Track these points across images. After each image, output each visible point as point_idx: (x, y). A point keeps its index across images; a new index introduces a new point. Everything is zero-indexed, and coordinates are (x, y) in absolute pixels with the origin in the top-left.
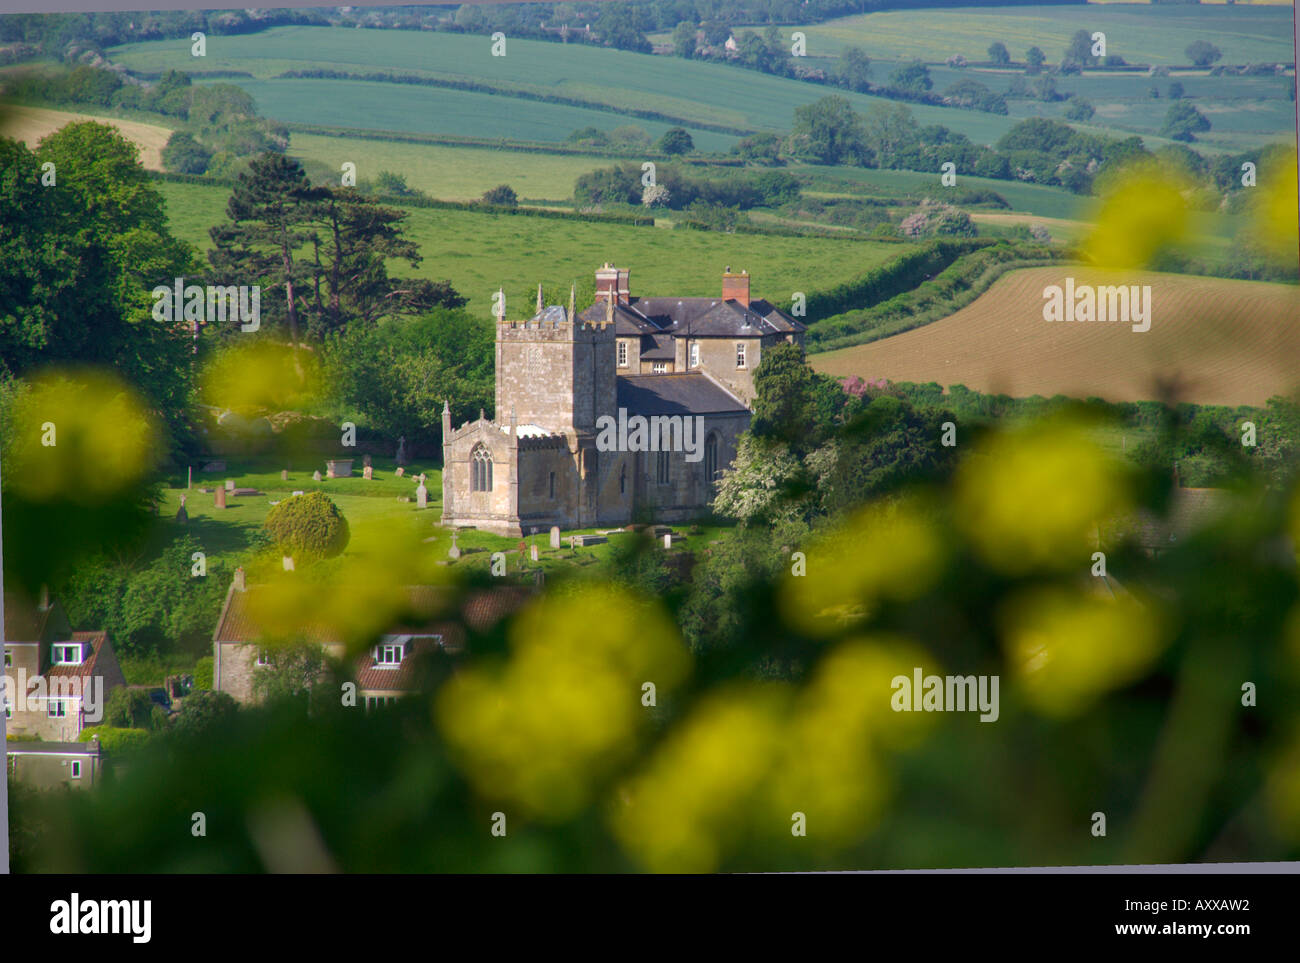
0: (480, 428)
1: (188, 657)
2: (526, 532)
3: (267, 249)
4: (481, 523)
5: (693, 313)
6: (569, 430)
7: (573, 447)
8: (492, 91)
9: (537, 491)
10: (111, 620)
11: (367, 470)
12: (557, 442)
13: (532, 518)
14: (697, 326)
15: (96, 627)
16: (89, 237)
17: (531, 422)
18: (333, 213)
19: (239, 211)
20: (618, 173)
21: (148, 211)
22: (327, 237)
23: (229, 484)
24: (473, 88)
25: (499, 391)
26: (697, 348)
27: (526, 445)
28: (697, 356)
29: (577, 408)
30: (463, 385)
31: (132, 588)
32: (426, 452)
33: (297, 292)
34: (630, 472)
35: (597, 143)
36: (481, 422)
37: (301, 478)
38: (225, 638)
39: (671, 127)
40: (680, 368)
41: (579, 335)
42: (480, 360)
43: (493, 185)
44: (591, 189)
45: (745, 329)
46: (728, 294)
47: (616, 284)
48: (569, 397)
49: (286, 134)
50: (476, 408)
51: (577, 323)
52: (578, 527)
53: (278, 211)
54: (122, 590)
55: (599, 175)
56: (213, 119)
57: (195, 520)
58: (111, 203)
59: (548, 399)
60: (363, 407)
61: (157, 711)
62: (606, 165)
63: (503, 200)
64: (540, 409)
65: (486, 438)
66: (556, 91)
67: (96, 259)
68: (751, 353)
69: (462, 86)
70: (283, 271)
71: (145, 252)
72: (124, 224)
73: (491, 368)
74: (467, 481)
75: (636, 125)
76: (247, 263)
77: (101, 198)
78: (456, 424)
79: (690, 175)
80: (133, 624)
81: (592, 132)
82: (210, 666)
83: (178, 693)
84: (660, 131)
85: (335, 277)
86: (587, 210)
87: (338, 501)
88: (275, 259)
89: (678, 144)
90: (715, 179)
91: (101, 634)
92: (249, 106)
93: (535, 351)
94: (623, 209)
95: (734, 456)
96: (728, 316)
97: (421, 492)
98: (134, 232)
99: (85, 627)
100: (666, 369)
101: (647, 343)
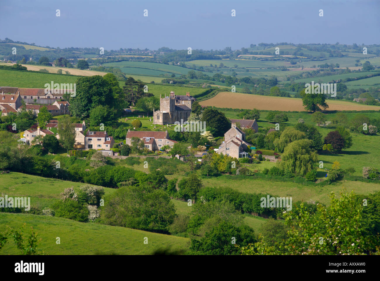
0: (158, 112)
1: (122, 140)
2: (164, 124)
3: (130, 89)
4: (158, 123)
5: (183, 97)
6: (169, 112)
7: (170, 114)
8: (149, 69)
9: (165, 119)
10: (113, 135)
11: (144, 117)
12: (168, 113)
13: (165, 123)
14: (183, 99)
15: (111, 136)
16: (110, 87)
17: (164, 111)
18: (138, 85)
19: (126, 84)
20: (167, 79)
21: (117, 84)
22: (137, 87)
23: (127, 118)
24: (147, 69)
25: (160, 107)
26: (183, 102)
27: (164, 114)
28: (183, 103)
29: (170, 109)
30: (156, 106)
31: (115, 131)
32: (151, 114)
33: (133, 94)
34: (177, 117)
35: (163, 76)
36: (158, 111)
37: (135, 117)
38: (127, 137)
39: (172, 74)
40: (181, 104)
41: (170, 100)
42: (157, 103)
43: (152, 81)
44: (163, 81)
45: (189, 99)
46: (187, 95)
47: (173, 94)
48: (169, 108)
49: (125, 74)
50: (157, 109)
51: (170, 98)
52: (170, 124)
53: (131, 84)
54: (114, 131)
55: (164, 80)
56: (116, 73)
57: (123, 123)
58: (112, 83)
59: (167, 108)
60: (143, 108)
61: (119, 147)
62: (165, 79)
63: (153, 83)
64: (165, 109)
65: (159, 113)
66: (158, 69)
67: (111, 91)
68: (190, 102)
69: (146, 69)
70: (132, 92)
71: (116, 89)
72: (114, 86)
73: (159, 104)
74: (156, 118)
75: (168, 74)
76: (127, 91)
77: (111, 83)
78: (155, 111)
79: (176, 80)
80: (116, 135)
81: (162, 74)
82: (125, 141)
83: (121, 144)
84: (171, 74)
85: (138, 92)
86: (164, 84)
87: (140, 120)
88: (131, 90)
89: (173, 76)
90: (179, 80)
91: (112, 137)
92: (121, 71)
93: (165, 102)
94: (168, 84)
95: (190, 115)
96: (187, 98)
97: (150, 119)
98: (115, 87)
99: (110, 136)
100: (179, 104)
101: (177, 101)
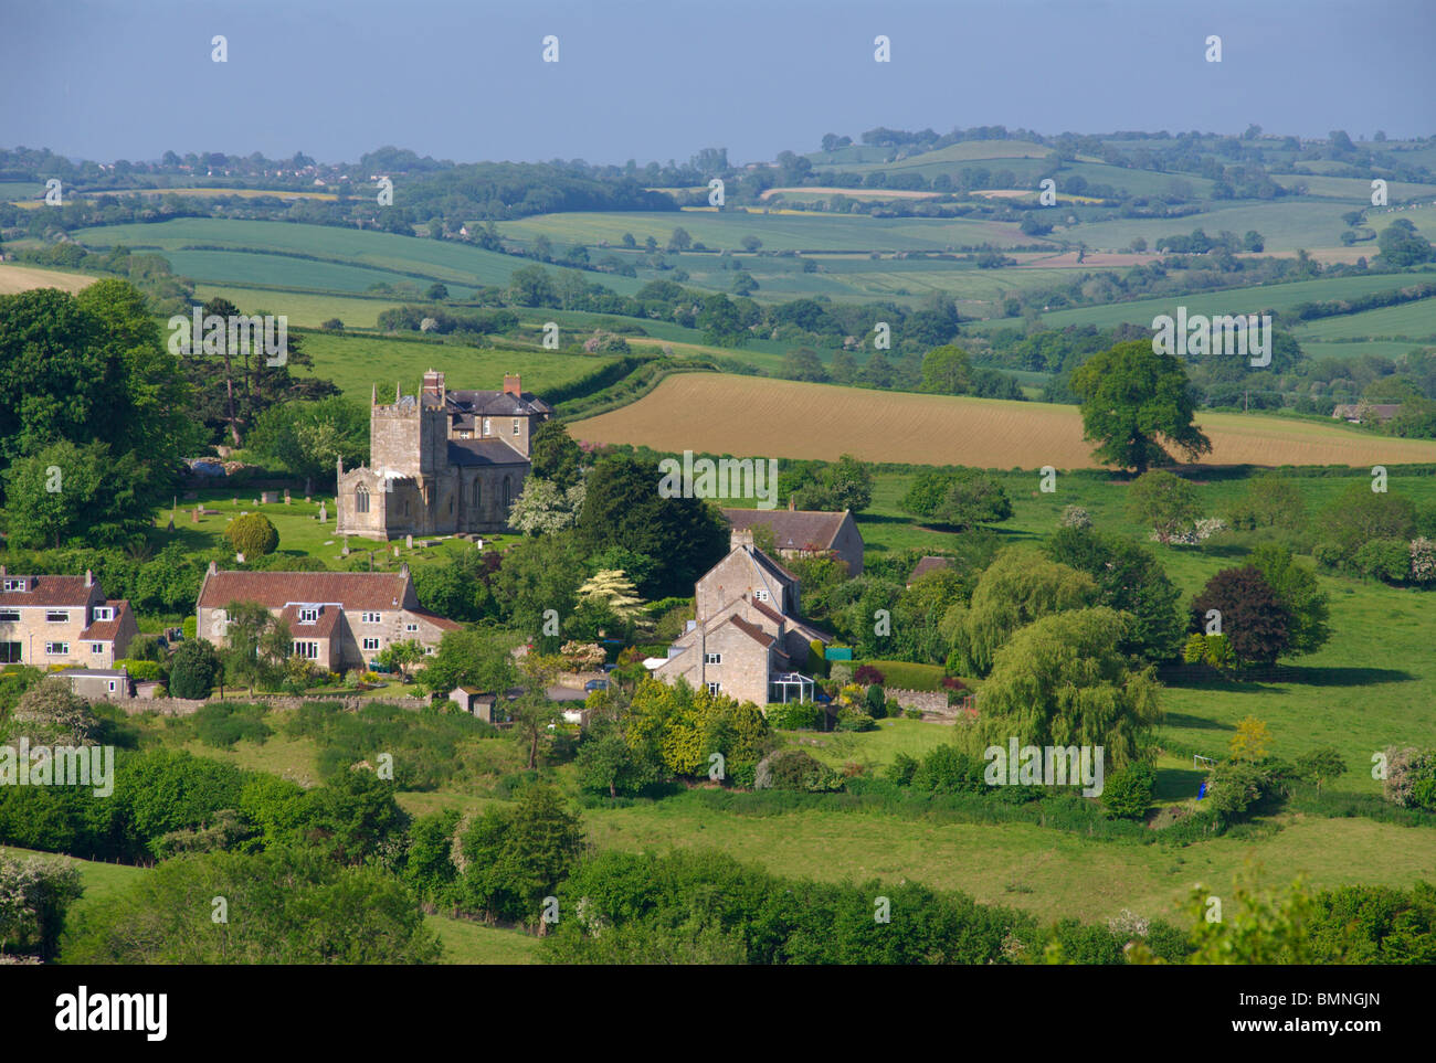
0: (360, 474)
1: (177, 616)
2: (391, 538)
3: (215, 359)
4: (362, 533)
5: (486, 400)
6: (418, 474)
7: (420, 485)
8: (316, 259)
9: (398, 512)
10: (129, 593)
11: (287, 499)
12: (411, 482)
13: (394, 531)
14: (489, 408)
15: (119, 597)
16: (111, 351)
17: (394, 469)
20: (405, 311)
21: (150, 335)
23: (200, 507)
24: (304, 257)
25: (372, 449)
26: (488, 422)
27: (391, 483)
28: (489, 427)
29: (422, 461)
30: (348, 444)
31: (142, 572)
32: (326, 486)
33: (234, 386)
34: (456, 501)
35: (386, 293)
36: (362, 469)
37: (245, 503)
38: (203, 604)
39: (433, 283)
40: (477, 436)
41: (423, 413)
42: (358, 430)
43: (328, 318)
44: (388, 321)
45: (519, 410)
46: (507, 388)
47: (437, 382)
48: (418, 453)
49: (193, 286)
50: (358, 460)
51: (423, 407)
52: (423, 535)
54: (136, 574)
55: (393, 312)
56: (145, 276)
57: (179, 530)
58: (125, 330)
59: (405, 454)
60: (283, 457)
61: (161, 651)
62: (397, 306)
63: (335, 327)
64: (398, 462)
65: (365, 479)
66: (357, 259)
67: (116, 366)
68: (522, 425)
69: (296, 256)
70: (225, 372)
71: (145, 360)
72: (133, 343)
73: (367, 434)
74: (353, 506)
75: (410, 281)
76: (202, 367)
77: (118, 326)
78: (346, 470)
79: (450, 313)
80: (143, 594)
81: (382, 285)
82: (194, 623)
83: (173, 639)
84: (427, 286)
86: (389, 334)
87: (271, 517)
89: (439, 293)
90: (467, 315)
91: (124, 601)
92: (168, 268)
93: (396, 424)
94: (410, 334)
95: (522, 491)
96: (507, 403)
97: (323, 512)
98: (140, 347)
99: (112, 597)
100: (468, 436)
101: (457, 419)
